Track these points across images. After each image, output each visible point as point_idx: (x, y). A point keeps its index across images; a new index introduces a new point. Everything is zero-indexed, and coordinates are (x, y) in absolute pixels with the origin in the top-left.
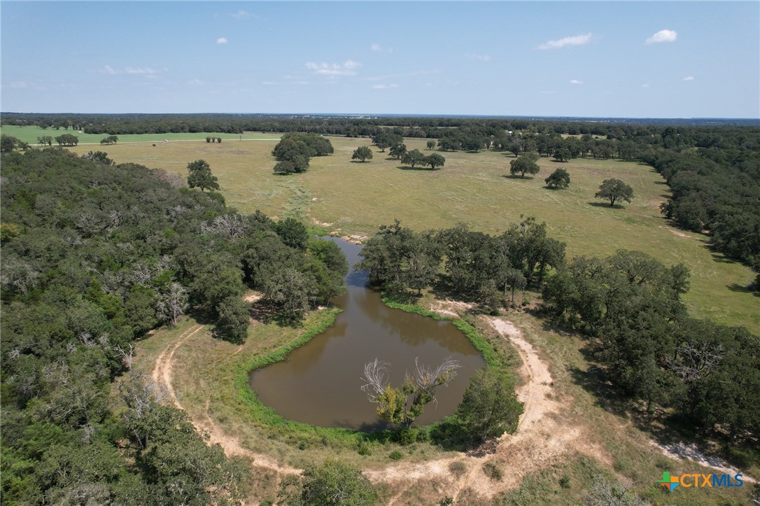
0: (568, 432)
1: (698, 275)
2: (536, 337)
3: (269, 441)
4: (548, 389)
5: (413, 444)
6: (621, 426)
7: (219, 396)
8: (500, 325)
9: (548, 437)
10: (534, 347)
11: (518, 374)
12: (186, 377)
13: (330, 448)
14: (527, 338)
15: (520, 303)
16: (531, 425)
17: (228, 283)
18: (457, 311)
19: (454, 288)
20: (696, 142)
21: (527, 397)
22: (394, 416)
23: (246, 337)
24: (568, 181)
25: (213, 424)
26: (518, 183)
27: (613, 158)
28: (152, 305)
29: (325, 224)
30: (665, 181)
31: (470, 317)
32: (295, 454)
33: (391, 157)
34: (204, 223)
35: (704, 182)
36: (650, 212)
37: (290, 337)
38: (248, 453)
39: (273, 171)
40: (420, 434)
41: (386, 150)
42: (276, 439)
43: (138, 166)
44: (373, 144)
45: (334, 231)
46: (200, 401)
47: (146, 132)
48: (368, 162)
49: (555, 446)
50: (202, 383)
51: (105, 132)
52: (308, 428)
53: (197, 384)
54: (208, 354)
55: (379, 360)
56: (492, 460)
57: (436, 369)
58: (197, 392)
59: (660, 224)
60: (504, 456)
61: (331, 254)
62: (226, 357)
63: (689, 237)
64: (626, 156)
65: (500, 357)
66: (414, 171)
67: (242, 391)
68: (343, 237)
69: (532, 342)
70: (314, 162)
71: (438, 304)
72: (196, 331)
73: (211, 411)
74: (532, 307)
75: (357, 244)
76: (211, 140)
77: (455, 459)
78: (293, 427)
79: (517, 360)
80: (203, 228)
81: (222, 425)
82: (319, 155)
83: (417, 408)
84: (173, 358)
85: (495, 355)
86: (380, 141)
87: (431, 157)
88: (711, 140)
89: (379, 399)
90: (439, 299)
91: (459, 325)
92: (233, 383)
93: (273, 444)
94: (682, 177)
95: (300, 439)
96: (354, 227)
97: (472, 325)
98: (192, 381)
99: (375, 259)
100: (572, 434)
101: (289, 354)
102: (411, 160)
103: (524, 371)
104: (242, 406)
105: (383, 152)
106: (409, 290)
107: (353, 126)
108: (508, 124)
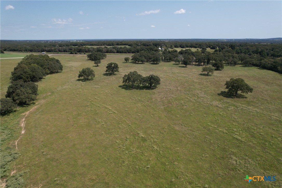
33: (107, 73)
41: (99, 64)
44: (88, 59)
48: (92, 79)
64: (246, 64)
105: (98, 66)
107: (73, 47)
108: (151, 44)
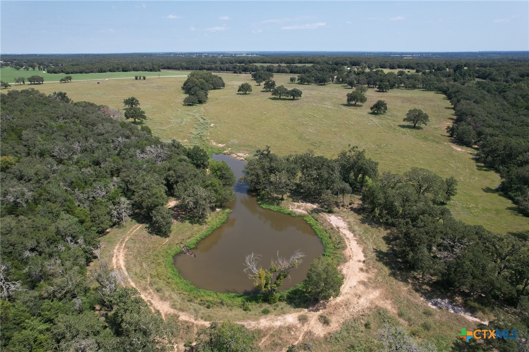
0: (372, 293)
1: (465, 180)
2: (356, 228)
3: (188, 303)
4: (361, 265)
5: (277, 303)
6: (405, 288)
7: (155, 274)
8: (334, 220)
9: (360, 297)
10: (355, 236)
11: (343, 255)
12: (133, 261)
13: (226, 307)
14: (351, 229)
15: (348, 203)
16: (349, 289)
17: (157, 198)
18: (306, 210)
19: (305, 193)
20: (477, 75)
21: (348, 270)
22: (265, 287)
23: (170, 232)
24: (386, 109)
25: (153, 293)
26: (352, 110)
27: (419, 88)
28: (108, 213)
29: (220, 145)
30: (453, 106)
31: (315, 215)
32: (204, 312)
33: (264, 90)
34: (138, 151)
35: (477, 109)
36: (440, 132)
37: (198, 231)
38: (176, 312)
39: (183, 103)
40: (281, 297)
41: (261, 84)
42: (193, 302)
43: (89, 103)
44: (253, 79)
45: (226, 150)
46: (144, 278)
47: (92, 72)
48: (249, 94)
49: (364, 302)
50: (144, 265)
51: (62, 72)
52: (212, 294)
53: (141, 266)
54: (147, 245)
55: (254, 253)
56: (324, 313)
57: (290, 259)
58: (142, 271)
59: (446, 142)
60: (331, 310)
61: (224, 172)
62: (159, 246)
63: (464, 150)
64: (428, 87)
65: (333, 242)
66: (280, 101)
67: (170, 270)
68: (232, 155)
69: (353, 231)
70: (212, 94)
71: (295, 205)
72: (138, 229)
73: (151, 284)
74: (355, 206)
75: (241, 160)
76: (139, 78)
77: (301, 313)
78: (202, 293)
79: (343, 245)
80: (138, 155)
81: (159, 294)
82: (215, 89)
83: (278, 282)
84: (124, 249)
85: (330, 241)
86: (257, 77)
87: (293, 91)
88: (487, 74)
89: (255, 277)
90: (295, 202)
91: (308, 220)
92: (164, 264)
93: (191, 305)
94: (464, 105)
95: (208, 301)
96: (239, 147)
97: (316, 220)
98: (137, 264)
99: (253, 174)
100: (374, 294)
101: (198, 243)
102: (279, 94)
103: (347, 252)
104: (170, 280)
105: (259, 85)
106: (275, 195)
107: (238, 64)
108: (347, 62)
